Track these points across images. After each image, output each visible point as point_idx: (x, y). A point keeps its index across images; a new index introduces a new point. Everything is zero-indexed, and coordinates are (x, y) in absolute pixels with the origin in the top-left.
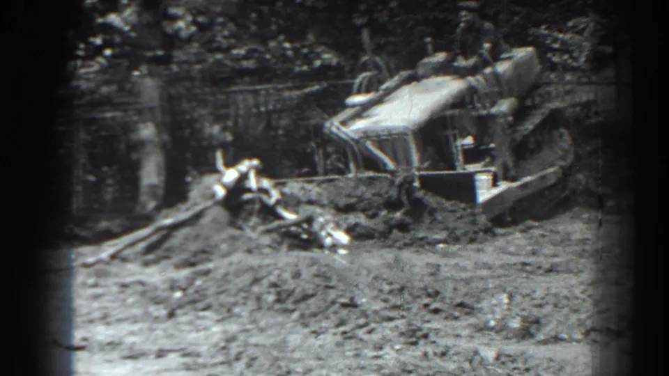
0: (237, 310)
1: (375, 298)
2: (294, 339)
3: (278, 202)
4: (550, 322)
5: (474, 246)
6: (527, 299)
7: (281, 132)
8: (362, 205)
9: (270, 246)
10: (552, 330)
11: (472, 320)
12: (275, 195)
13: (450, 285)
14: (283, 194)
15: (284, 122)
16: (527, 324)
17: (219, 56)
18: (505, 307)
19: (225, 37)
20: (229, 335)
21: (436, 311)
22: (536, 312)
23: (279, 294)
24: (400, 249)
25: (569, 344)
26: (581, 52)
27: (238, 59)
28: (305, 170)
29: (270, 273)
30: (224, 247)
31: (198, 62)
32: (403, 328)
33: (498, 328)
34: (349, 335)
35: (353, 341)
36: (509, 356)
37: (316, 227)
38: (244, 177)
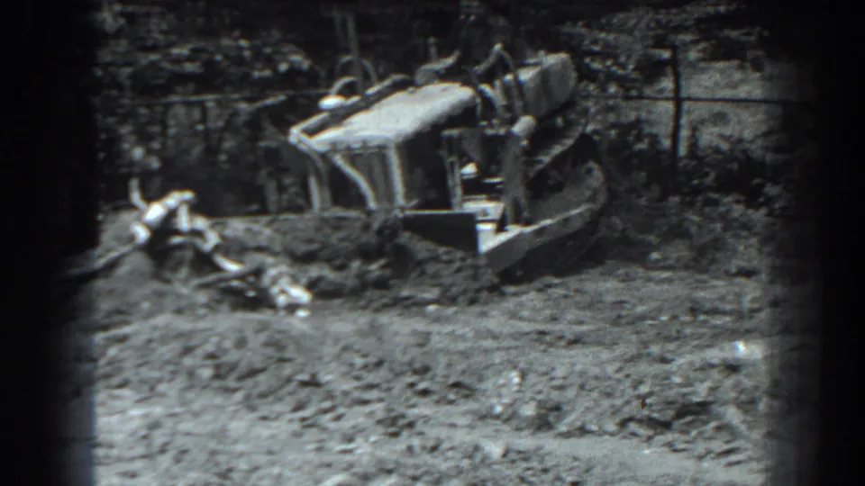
0: (162, 387)
1: (346, 374)
2: (237, 426)
3: (217, 248)
4: (573, 410)
5: (476, 309)
6: (545, 378)
7: (223, 157)
8: (326, 253)
9: (207, 306)
10: (575, 420)
11: (472, 405)
12: (212, 239)
13: (443, 360)
14: (223, 237)
15: (229, 144)
16: (543, 411)
17: (154, 57)
18: (515, 388)
19: (162, 32)
20: (151, 420)
21: (425, 393)
22: (555, 395)
23: (217, 367)
24: (377, 310)
25: (599, 439)
26: (629, 57)
27: (178, 60)
28: (254, 207)
29: (206, 341)
30: (146, 305)
31: (127, 64)
32: (380, 415)
33: (505, 417)
34: (309, 422)
35: (314, 430)
36: (519, 452)
37: (266, 280)
38: (172, 214)
